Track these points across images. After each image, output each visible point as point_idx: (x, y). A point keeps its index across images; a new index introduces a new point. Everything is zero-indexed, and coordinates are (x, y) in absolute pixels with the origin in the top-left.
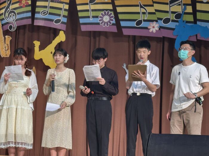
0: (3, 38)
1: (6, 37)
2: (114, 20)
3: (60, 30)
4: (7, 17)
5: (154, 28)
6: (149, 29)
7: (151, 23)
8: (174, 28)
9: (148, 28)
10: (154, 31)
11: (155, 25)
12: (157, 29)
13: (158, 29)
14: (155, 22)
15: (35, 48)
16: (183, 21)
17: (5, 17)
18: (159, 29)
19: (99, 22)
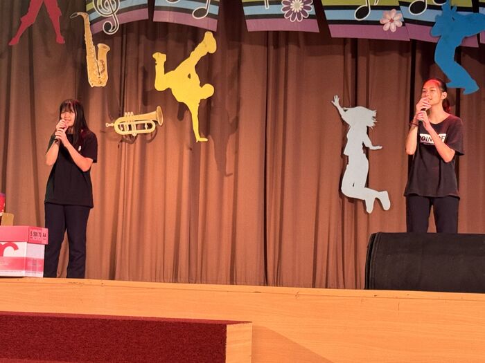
0: (94, 48)
1: (100, 45)
2: (312, 7)
3: (206, 30)
4: (100, 6)
5: (392, 23)
6: (383, 25)
7: (386, 11)
8: (434, 21)
9: (381, 22)
10: (393, 29)
11: (395, 16)
12: (400, 24)
13: (402, 24)
14: (394, 10)
15: (156, 66)
16: (452, 7)
17: (96, 7)
18: (404, 25)
19: (283, 12)
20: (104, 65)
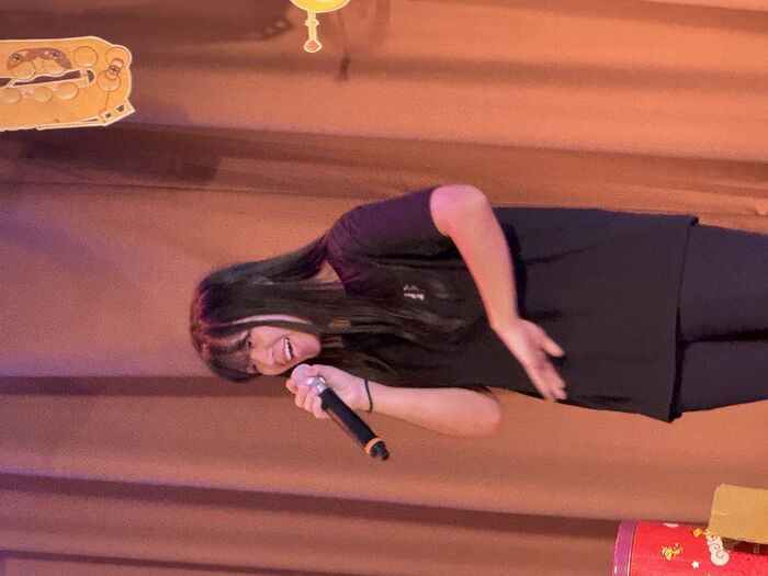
20: (33, 54)
